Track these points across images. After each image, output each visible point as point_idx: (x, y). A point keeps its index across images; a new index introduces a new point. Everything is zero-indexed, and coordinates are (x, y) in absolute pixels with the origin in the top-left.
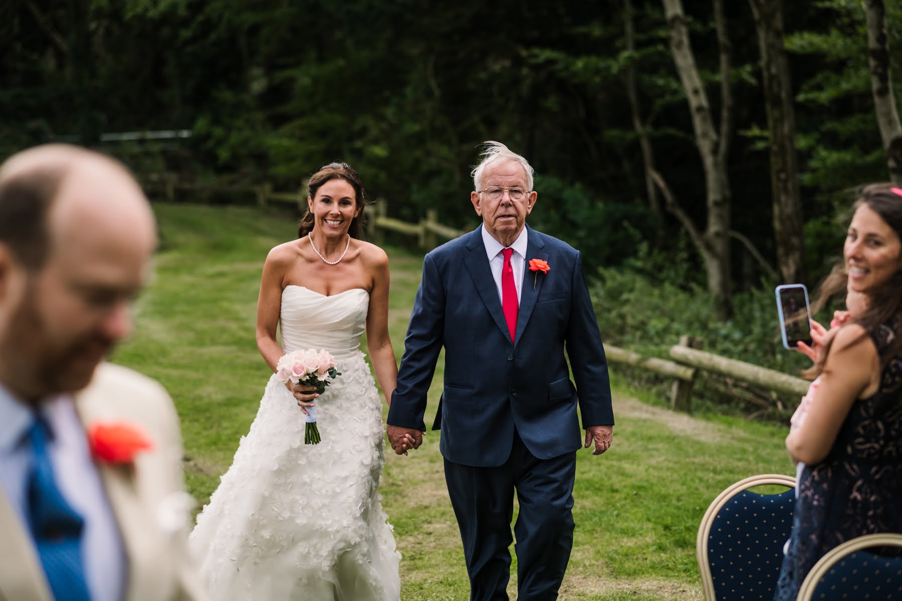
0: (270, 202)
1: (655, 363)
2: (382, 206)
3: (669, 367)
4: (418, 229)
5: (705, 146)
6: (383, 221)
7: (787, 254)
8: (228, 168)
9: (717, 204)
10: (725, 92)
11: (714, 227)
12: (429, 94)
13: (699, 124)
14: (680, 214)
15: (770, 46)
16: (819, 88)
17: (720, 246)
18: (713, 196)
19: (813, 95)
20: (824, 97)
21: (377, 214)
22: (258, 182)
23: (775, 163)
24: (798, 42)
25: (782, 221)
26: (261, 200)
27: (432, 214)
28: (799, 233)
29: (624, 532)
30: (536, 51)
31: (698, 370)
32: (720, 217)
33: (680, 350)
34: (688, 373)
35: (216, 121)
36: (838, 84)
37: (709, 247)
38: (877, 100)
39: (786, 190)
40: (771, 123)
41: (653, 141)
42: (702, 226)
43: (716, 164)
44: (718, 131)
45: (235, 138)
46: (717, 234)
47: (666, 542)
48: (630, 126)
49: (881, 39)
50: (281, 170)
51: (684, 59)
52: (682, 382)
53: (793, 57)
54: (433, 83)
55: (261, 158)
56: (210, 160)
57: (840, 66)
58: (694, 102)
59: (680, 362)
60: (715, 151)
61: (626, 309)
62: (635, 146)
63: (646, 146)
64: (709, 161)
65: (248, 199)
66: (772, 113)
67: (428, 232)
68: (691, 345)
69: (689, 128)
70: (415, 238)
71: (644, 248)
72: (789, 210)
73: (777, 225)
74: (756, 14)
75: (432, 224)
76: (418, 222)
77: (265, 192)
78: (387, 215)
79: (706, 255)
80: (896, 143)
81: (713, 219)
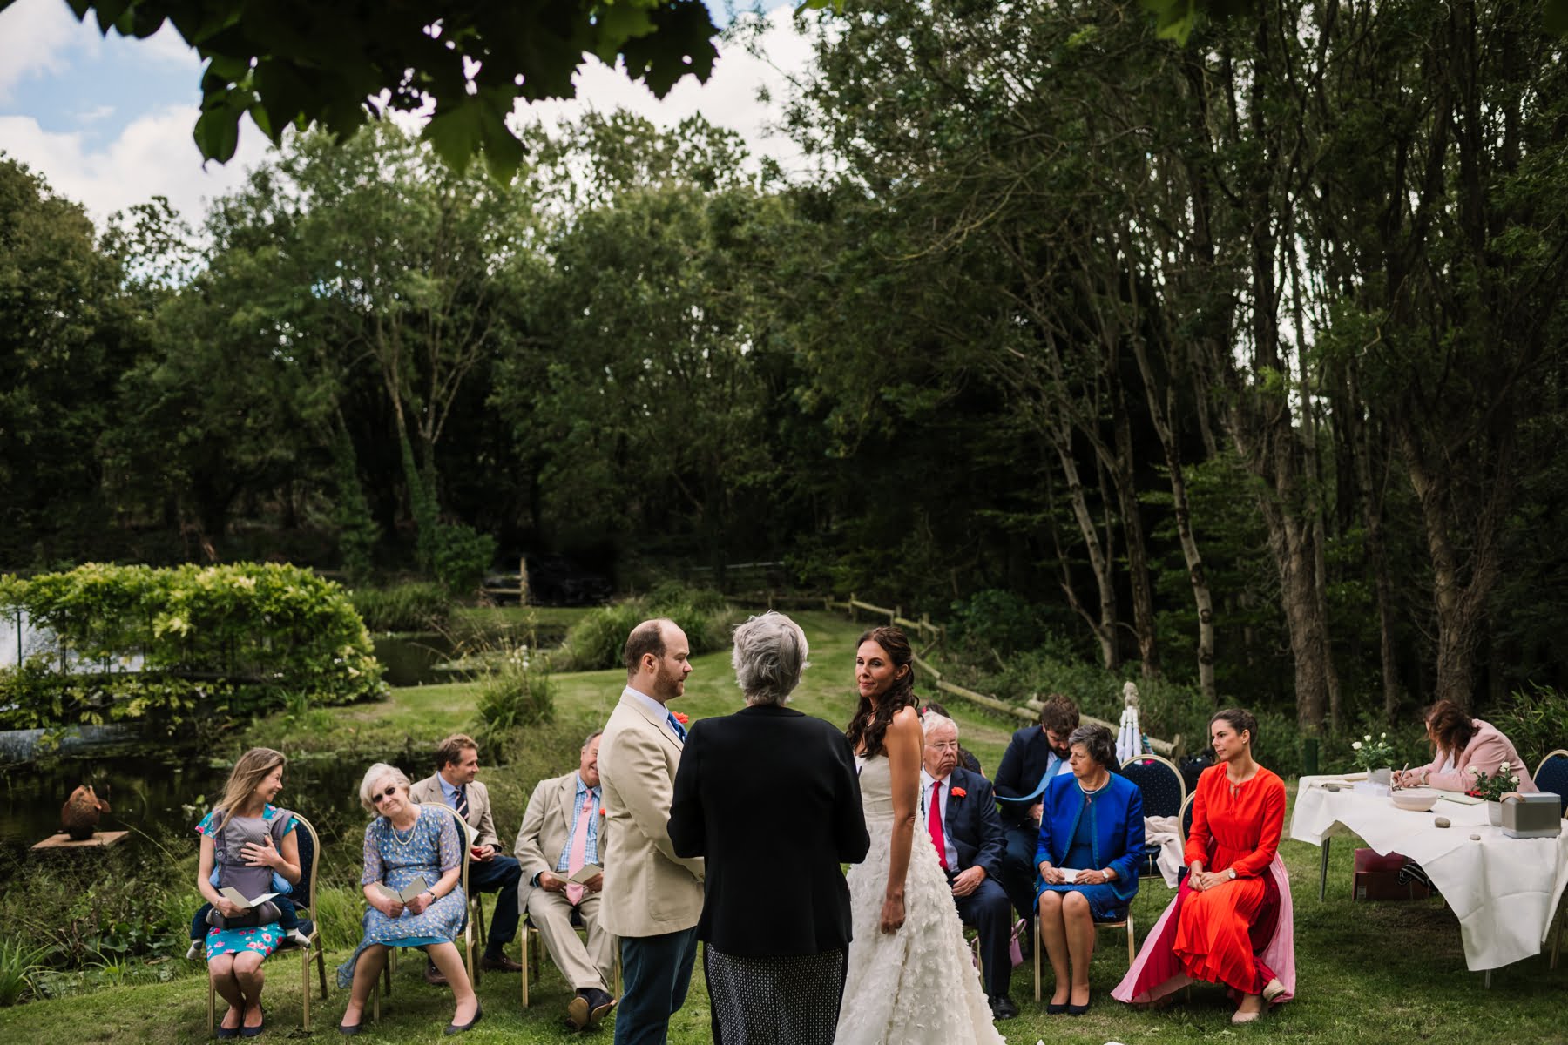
0: (833, 608)
1: (1020, 710)
2: (899, 611)
5: (1097, 568)
6: (899, 620)
7: (1143, 638)
8: (808, 585)
9: (1106, 606)
10: (1109, 533)
11: (1105, 621)
13: (1093, 554)
14: (1083, 614)
15: (1127, 505)
17: (1109, 633)
18: (1104, 601)
19: (1161, 534)
21: (895, 616)
22: (825, 595)
23: (1134, 579)
25: (1139, 618)
26: (828, 607)
27: (926, 616)
28: (1151, 624)
32: (1109, 612)
35: (799, 557)
37: (1103, 634)
38: (1183, 540)
39: (1141, 597)
40: (1130, 553)
41: (1070, 566)
42: (1098, 621)
43: (1105, 580)
44: (1105, 558)
46: (1108, 624)
48: (1056, 556)
49: (1183, 502)
50: (838, 588)
51: (1081, 512)
55: (829, 580)
56: (795, 582)
58: (1089, 540)
59: (1033, 710)
60: (1104, 572)
62: (1060, 567)
63: (1065, 567)
64: (1100, 578)
65: (820, 606)
66: (1130, 548)
67: (923, 628)
69: (1087, 557)
70: (916, 631)
71: (1049, 635)
72: (1144, 609)
73: (1137, 620)
75: (925, 623)
76: (915, 620)
77: (829, 601)
78: (903, 617)
79: (1101, 639)
80: (1196, 567)
81: (1104, 615)
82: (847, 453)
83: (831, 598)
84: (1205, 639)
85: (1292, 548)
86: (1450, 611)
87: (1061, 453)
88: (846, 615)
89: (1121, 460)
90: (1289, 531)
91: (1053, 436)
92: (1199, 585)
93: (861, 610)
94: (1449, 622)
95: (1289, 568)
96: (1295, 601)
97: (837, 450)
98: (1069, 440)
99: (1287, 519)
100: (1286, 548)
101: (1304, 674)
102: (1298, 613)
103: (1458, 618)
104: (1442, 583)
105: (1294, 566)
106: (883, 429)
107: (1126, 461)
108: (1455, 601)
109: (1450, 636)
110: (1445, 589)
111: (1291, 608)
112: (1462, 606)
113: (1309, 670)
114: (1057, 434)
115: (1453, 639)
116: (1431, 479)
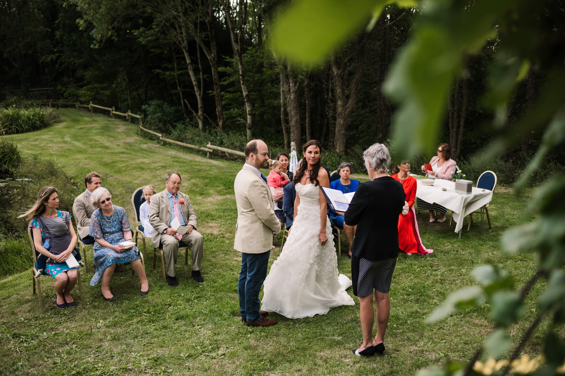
0: (79, 107)
1: (202, 148)
2: (114, 108)
3: (206, 149)
4: (126, 115)
5: (197, 94)
6: (114, 112)
7: (220, 120)
9: (200, 107)
10: (202, 81)
11: (200, 113)
12: (124, 80)
13: (195, 88)
14: (192, 110)
15: (214, 70)
16: (225, 81)
17: (201, 117)
18: (199, 106)
20: (225, 83)
21: (112, 111)
22: (75, 102)
23: (216, 99)
24: (220, 69)
25: (218, 112)
28: (222, 115)
29: (217, 186)
30: (156, 70)
31: (214, 150)
32: (201, 110)
33: (209, 145)
34: (211, 151)
36: (229, 79)
37: (199, 118)
39: (219, 105)
40: (215, 89)
41: (183, 93)
42: (197, 112)
43: (200, 98)
44: (200, 90)
45: (69, 91)
46: (201, 114)
47: (226, 188)
48: (177, 89)
49: (243, 72)
50: (83, 99)
51: (191, 73)
52: (210, 152)
53: (219, 73)
54: (126, 77)
55: (77, 96)
57: (230, 75)
58: (194, 83)
59: (209, 148)
60: (200, 95)
61: (187, 134)
64: (198, 97)
65: (73, 106)
66: (214, 87)
67: (129, 115)
68: (211, 144)
70: (125, 117)
72: (220, 110)
73: (217, 113)
74: (211, 64)
75: (130, 113)
76: (125, 113)
77: (78, 104)
78: (116, 111)
79: (199, 120)
80: (247, 95)
81: (199, 111)
82: (99, 46)
83: (78, 103)
84: (249, 121)
85: (292, 91)
86: (341, 113)
87: (184, 50)
88: (88, 110)
89: (213, 55)
90: (291, 85)
91: (181, 44)
92: (247, 102)
93: (94, 108)
94: (341, 117)
95: (290, 98)
96: (292, 109)
97: (95, 45)
98: (187, 46)
99: (291, 81)
100: (289, 90)
101: (294, 134)
102: (293, 113)
103: (343, 115)
104: (340, 104)
105: (292, 97)
106: (113, 38)
107: (214, 55)
108: (343, 110)
109: (340, 121)
110: (341, 106)
111: (291, 111)
112: (345, 111)
113: (296, 132)
114: (182, 43)
115: (342, 122)
116: (339, 69)
